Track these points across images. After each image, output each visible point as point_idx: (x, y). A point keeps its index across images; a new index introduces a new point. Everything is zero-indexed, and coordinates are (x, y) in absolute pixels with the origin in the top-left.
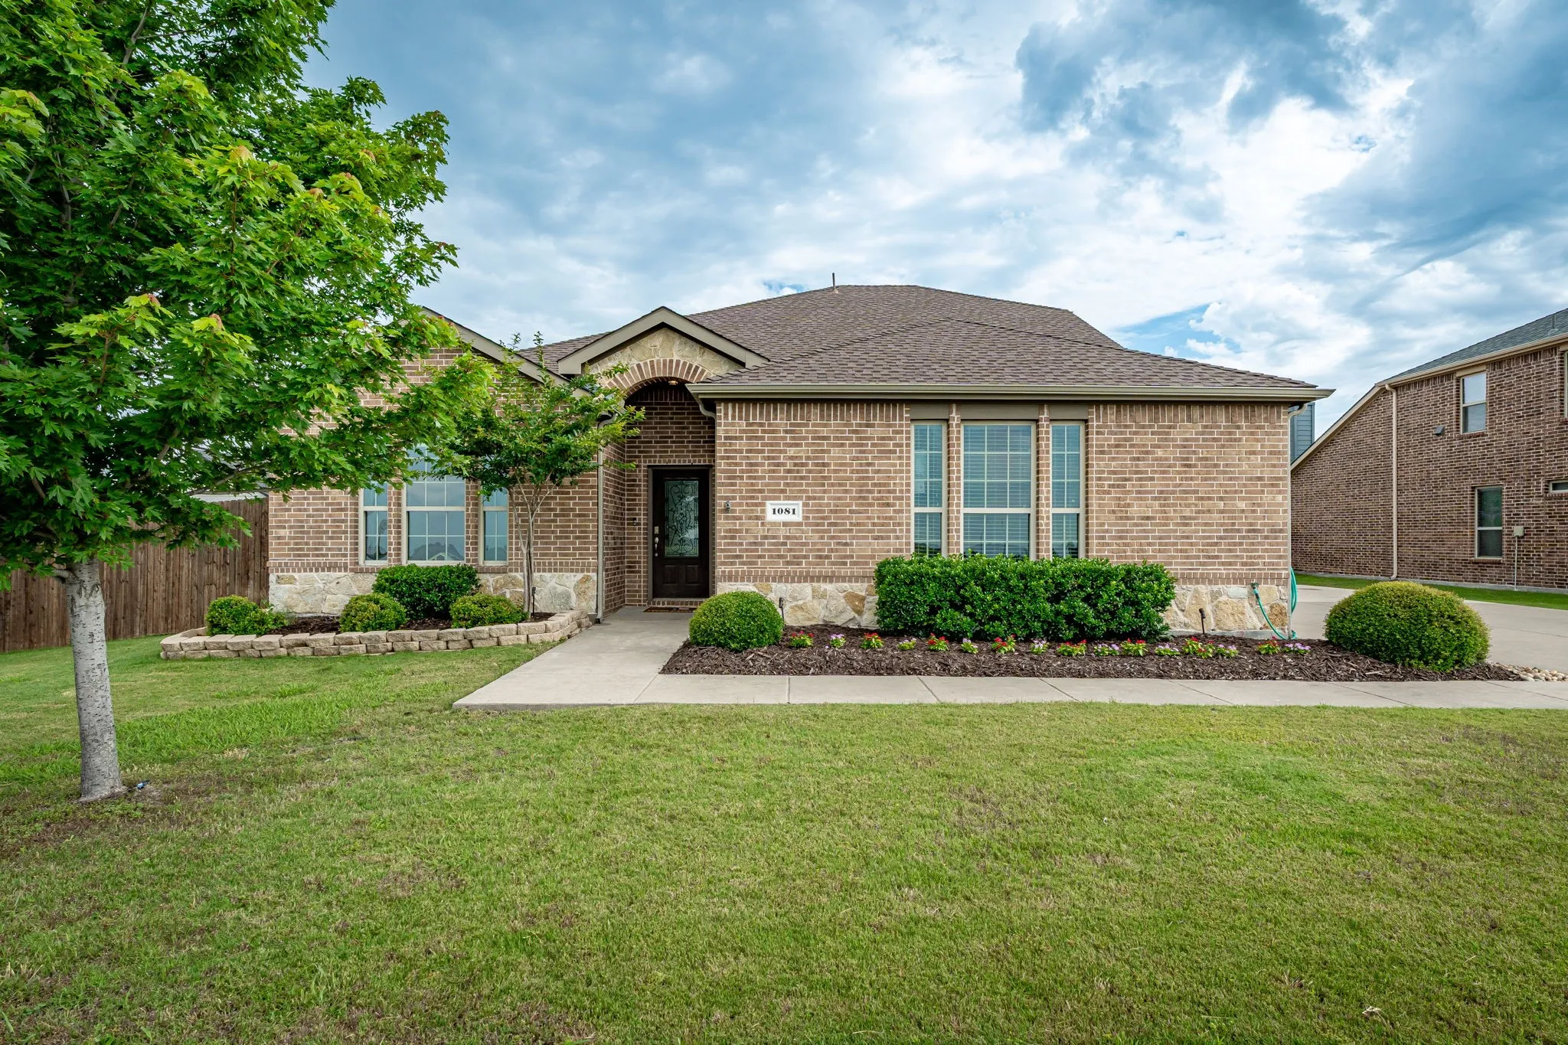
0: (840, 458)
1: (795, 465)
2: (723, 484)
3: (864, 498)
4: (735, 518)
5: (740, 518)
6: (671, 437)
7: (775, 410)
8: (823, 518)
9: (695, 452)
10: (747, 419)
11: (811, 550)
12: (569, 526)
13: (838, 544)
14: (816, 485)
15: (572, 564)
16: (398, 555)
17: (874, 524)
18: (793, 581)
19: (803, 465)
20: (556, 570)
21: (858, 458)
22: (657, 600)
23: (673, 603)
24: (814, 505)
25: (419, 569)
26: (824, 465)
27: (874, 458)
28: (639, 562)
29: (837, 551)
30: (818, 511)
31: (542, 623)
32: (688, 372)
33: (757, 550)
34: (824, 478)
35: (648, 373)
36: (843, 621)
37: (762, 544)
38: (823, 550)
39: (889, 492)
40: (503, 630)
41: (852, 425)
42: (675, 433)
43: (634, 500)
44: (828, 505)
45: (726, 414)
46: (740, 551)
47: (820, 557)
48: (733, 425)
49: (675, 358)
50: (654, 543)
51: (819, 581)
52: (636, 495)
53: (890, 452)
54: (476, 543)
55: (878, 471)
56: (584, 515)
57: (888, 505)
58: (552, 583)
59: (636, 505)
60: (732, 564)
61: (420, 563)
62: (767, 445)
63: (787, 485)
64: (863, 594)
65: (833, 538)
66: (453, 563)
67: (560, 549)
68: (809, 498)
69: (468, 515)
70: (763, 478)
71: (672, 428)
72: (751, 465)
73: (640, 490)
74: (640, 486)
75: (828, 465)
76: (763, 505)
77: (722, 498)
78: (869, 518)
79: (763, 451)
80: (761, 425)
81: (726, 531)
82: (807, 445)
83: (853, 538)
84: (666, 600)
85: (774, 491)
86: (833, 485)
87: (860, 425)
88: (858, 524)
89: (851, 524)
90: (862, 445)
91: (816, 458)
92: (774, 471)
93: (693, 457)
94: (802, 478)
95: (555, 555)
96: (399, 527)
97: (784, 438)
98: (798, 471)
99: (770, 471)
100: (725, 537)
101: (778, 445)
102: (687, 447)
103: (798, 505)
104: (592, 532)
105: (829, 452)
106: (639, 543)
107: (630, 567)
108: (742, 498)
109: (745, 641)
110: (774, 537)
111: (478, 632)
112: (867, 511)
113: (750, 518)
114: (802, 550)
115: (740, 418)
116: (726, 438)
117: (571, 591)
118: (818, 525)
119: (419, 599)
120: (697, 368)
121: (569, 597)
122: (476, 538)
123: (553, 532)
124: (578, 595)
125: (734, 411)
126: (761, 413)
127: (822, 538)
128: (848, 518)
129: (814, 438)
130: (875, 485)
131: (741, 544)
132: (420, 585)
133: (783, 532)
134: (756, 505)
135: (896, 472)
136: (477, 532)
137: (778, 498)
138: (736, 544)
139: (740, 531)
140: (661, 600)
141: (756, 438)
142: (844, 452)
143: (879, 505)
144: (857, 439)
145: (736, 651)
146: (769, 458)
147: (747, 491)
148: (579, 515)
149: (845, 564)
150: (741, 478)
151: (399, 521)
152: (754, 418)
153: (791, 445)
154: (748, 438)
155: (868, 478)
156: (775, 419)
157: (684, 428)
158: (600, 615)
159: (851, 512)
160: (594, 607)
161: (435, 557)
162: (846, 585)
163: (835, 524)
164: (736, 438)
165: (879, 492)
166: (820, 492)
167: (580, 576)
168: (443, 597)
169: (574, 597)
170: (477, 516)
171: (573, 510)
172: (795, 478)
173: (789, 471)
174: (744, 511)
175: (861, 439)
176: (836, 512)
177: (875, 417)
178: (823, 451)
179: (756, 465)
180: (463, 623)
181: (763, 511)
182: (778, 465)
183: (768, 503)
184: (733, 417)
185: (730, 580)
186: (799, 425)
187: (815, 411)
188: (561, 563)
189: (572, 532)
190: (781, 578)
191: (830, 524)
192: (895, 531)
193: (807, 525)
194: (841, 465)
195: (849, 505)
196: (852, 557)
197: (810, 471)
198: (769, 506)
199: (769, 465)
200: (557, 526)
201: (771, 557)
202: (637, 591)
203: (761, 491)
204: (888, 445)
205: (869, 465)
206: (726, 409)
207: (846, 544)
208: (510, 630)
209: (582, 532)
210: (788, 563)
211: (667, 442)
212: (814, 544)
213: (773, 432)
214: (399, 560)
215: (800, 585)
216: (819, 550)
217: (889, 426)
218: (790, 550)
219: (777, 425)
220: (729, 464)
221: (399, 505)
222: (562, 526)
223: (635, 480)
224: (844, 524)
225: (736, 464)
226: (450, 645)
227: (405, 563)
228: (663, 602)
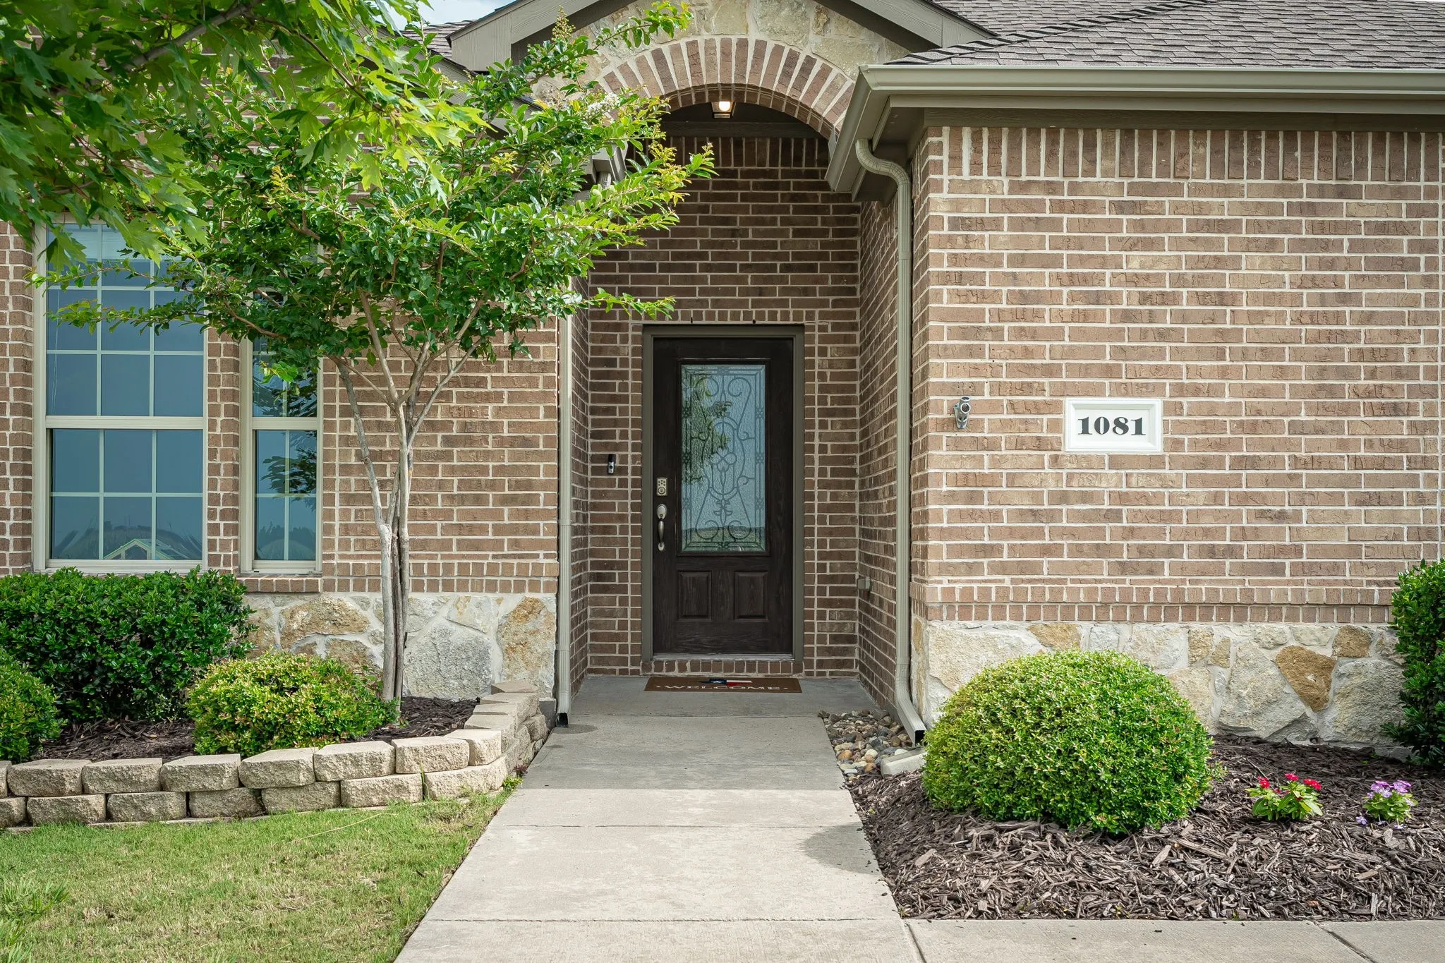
0: (1264, 281)
1: (1145, 298)
2: (945, 351)
3: (1332, 391)
4: (978, 444)
5: (992, 445)
6: (702, 256)
7: (1090, 146)
8: (1219, 445)
9: (761, 292)
10: (1014, 170)
11: (1187, 534)
12: (484, 470)
13: (1261, 515)
14: (1200, 354)
15: (493, 569)
16: (25, 544)
17: (1357, 463)
18: (1137, 619)
19: (1165, 298)
20: (448, 587)
21: (1314, 281)
22: (664, 658)
23: (707, 666)
24: (1196, 409)
25: (90, 583)
26: (1222, 299)
27: (1359, 280)
28: (623, 565)
29: (1257, 533)
30: (1206, 427)
31: (456, 738)
32: (787, 74)
33: (1039, 533)
34: (1222, 334)
35: (682, 76)
36: (1274, 727)
37: (1052, 516)
38: (1220, 533)
39: (1398, 373)
40: (356, 761)
41: (1297, 191)
42: (712, 245)
43: (611, 411)
44: (1233, 409)
45: (956, 158)
46: (993, 533)
47: (1212, 552)
48: (974, 187)
49: (753, 37)
50: (656, 520)
51: (1206, 618)
52: (614, 399)
53: (1403, 264)
54: (235, 515)
55: (1369, 318)
56: (526, 442)
57: (1396, 410)
58: (440, 621)
59: (616, 423)
60: (971, 569)
61: (89, 568)
62: (1068, 243)
63: (1121, 352)
64: (1328, 652)
65: (1245, 499)
66: (181, 568)
67: (460, 529)
68: (1180, 390)
69: (214, 440)
70: (1057, 334)
71: (703, 233)
72: (1024, 297)
73: (624, 387)
74: (623, 375)
75: (1233, 299)
76: (1057, 407)
77: (943, 389)
78: (1343, 445)
79: (1054, 261)
80: (1051, 188)
81: (955, 480)
82: (1178, 244)
83: (1302, 499)
84: (688, 658)
85: (1086, 371)
86: (1245, 354)
87: (1321, 191)
88: (1314, 462)
89: (1296, 461)
90: (1326, 246)
91: (1200, 280)
92: (1085, 316)
93: (756, 304)
94: (1162, 335)
95: (446, 545)
96: (27, 470)
97: (1114, 226)
98: (1152, 317)
99: (1075, 316)
100: (951, 497)
101: (1097, 243)
102: (742, 280)
103: (1152, 410)
104: (544, 486)
105: (1235, 263)
106: (622, 518)
107: (599, 577)
108: (998, 388)
109: (1135, 806)
110: (1085, 497)
111: (279, 766)
112: (1337, 427)
113: (1019, 444)
114: (1160, 534)
115: (994, 169)
116: (956, 224)
117: (490, 639)
118: (1205, 463)
119: (92, 666)
120: (810, 62)
121: (483, 656)
122: (235, 500)
123: (441, 485)
124: (509, 651)
125: (977, 150)
126: (1051, 154)
127: (1217, 499)
128: (1287, 445)
129: (1195, 226)
130: (1360, 355)
131: (996, 516)
132: (93, 626)
133: (1110, 482)
134: (1037, 408)
135: (1416, 319)
136: (236, 486)
137: (1097, 391)
138: (981, 515)
139: (992, 480)
140: (677, 658)
141: (1038, 224)
142: (1278, 264)
143: (1371, 410)
144: (1313, 228)
145: (1106, 837)
146: (1072, 279)
147: (1014, 370)
148: (512, 442)
149: (1277, 570)
150: (997, 333)
151: (27, 454)
152: (1033, 169)
153: (1133, 245)
154: (1017, 225)
155: (1343, 336)
156: (1090, 172)
157: (734, 233)
158: (564, 705)
159: (1296, 428)
160: (550, 686)
161: (122, 550)
162: (1281, 628)
163: (1253, 463)
164: (981, 224)
165: (1372, 374)
166: (1211, 373)
167: (512, 601)
168: (158, 661)
169: (496, 657)
170: (236, 441)
171: (495, 427)
172: (1144, 335)
173: (1127, 316)
174: (1005, 424)
175: (1322, 228)
176: (1253, 428)
177: (1361, 166)
178: (1219, 262)
179: (1038, 297)
180: (228, 739)
181: (1056, 426)
182: (1098, 298)
183: (1069, 402)
184: (976, 166)
185: (965, 615)
186: (1153, 189)
187: (1201, 151)
188: (463, 568)
189: (492, 485)
190: (1101, 609)
191: (1239, 462)
192: (1413, 482)
193: (1174, 463)
194: (1269, 299)
195: (1290, 410)
196: (1298, 551)
197: (1184, 317)
198: (1073, 411)
199: (1073, 298)
200: (452, 470)
201: (1078, 551)
202: (617, 637)
203: (1050, 371)
204: (1397, 246)
205: (1344, 299)
206: (956, 141)
207: (1281, 516)
208: (374, 760)
209: (518, 485)
210: (1123, 568)
211: (691, 268)
212: (1194, 516)
213: (1085, 207)
214: (27, 559)
215: (1157, 628)
216: (1207, 533)
217: (1400, 193)
218: (1131, 533)
219: (1095, 189)
220: (964, 296)
221: (28, 411)
222: (463, 469)
223: (612, 363)
224: (1275, 462)
225: (983, 297)
226: (197, 804)
227: (42, 564)
228: (681, 664)
